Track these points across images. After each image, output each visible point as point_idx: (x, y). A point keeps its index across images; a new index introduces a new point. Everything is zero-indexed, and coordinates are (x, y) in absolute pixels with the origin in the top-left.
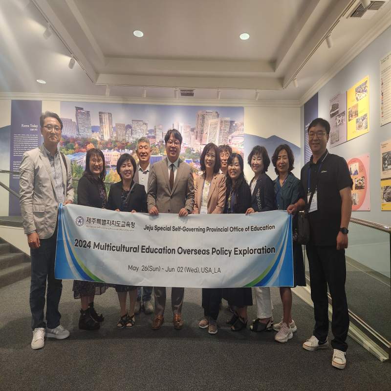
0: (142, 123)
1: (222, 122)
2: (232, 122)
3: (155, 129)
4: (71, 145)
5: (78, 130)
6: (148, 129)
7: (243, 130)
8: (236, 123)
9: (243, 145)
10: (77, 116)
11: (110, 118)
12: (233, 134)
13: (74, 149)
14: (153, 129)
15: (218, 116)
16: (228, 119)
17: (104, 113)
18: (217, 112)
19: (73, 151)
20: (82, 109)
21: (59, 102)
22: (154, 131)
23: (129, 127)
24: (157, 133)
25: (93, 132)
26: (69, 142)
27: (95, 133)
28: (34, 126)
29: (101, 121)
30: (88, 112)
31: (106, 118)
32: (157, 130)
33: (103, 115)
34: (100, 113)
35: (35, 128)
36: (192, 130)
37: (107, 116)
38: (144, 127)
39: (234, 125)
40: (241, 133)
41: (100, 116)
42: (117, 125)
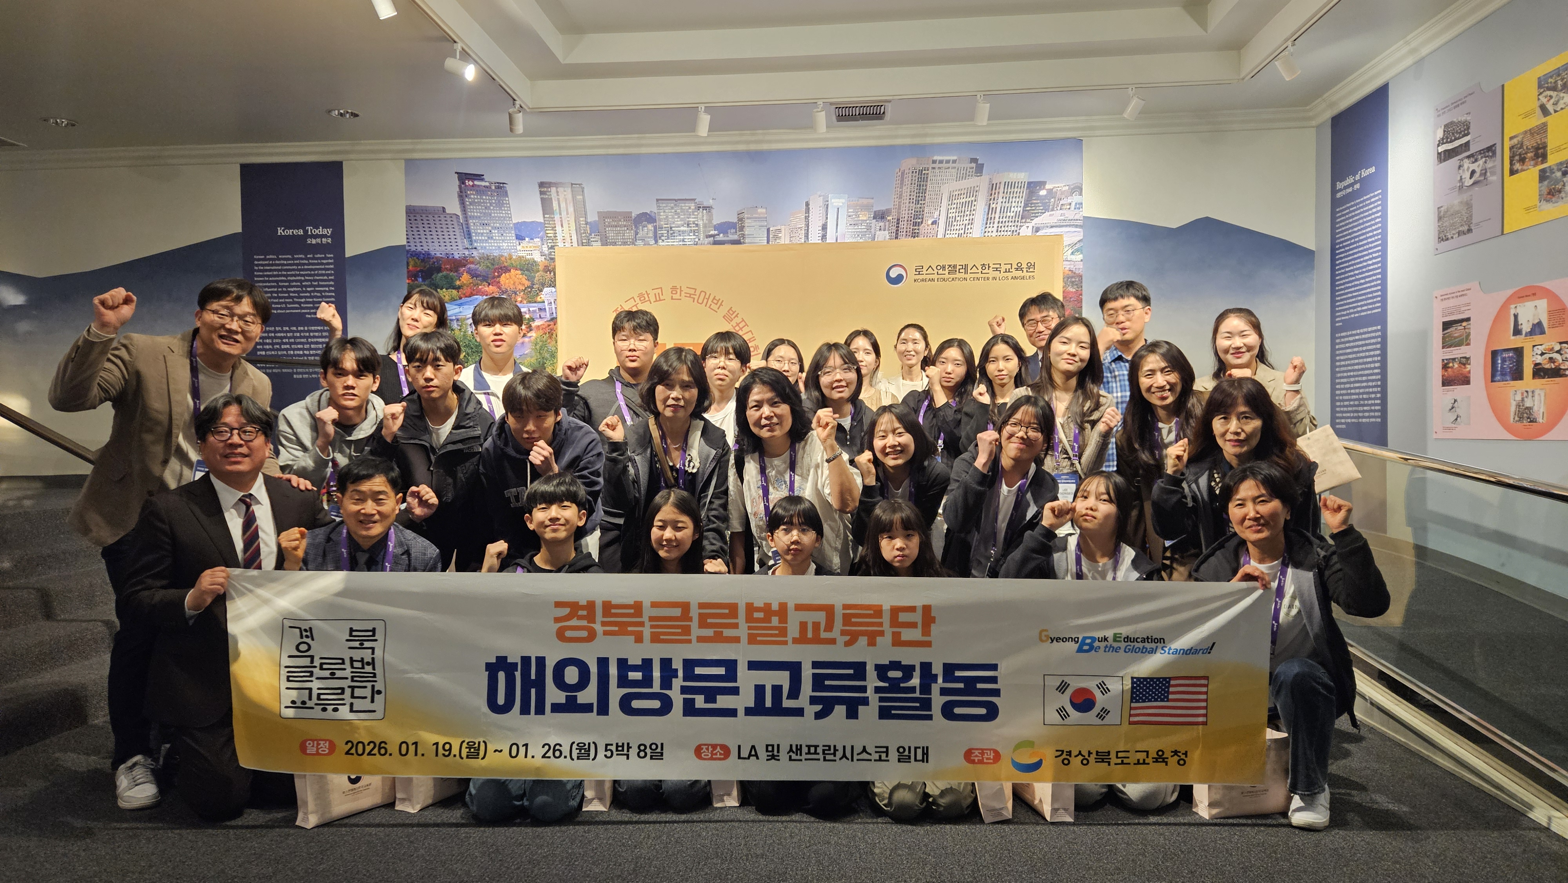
0: (693, 206)
1: (993, 187)
2: (1033, 187)
3: (741, 220)
4: (446, 277)
5: (469, 235)
6: (716, 222)
7: (1079, 206)
8: (1048, 186)
9: (1077, 250)
10: (462, 197)
11: (580, 197)
12: (1037, 221)
13: (458, 288)
14: (735, 220)
15: (979, 169)
16: (1022, 177)
17: (556, 185)
18: (974, 160)
19: (454, 292)
20: (479, 177)
21: (403, 162)
22: (739, 225)
23: (647, 218)
24: (747, 231)
25: (520, 238)
26: (439, 270)
27: (525, 243)
28: (320, 231)
29: (546, 206)
30: (500, 187)
31: (562, 199)
32: (747, 223)
33: (553, 190)
34: (541, 185)
35: (325, 236)
36: (880, 216)
37: (569, 190)
38: (701, 218)
39: (1043, 193)
40: (1070, 214)
41: (541, 193)
42: (604, 216)
